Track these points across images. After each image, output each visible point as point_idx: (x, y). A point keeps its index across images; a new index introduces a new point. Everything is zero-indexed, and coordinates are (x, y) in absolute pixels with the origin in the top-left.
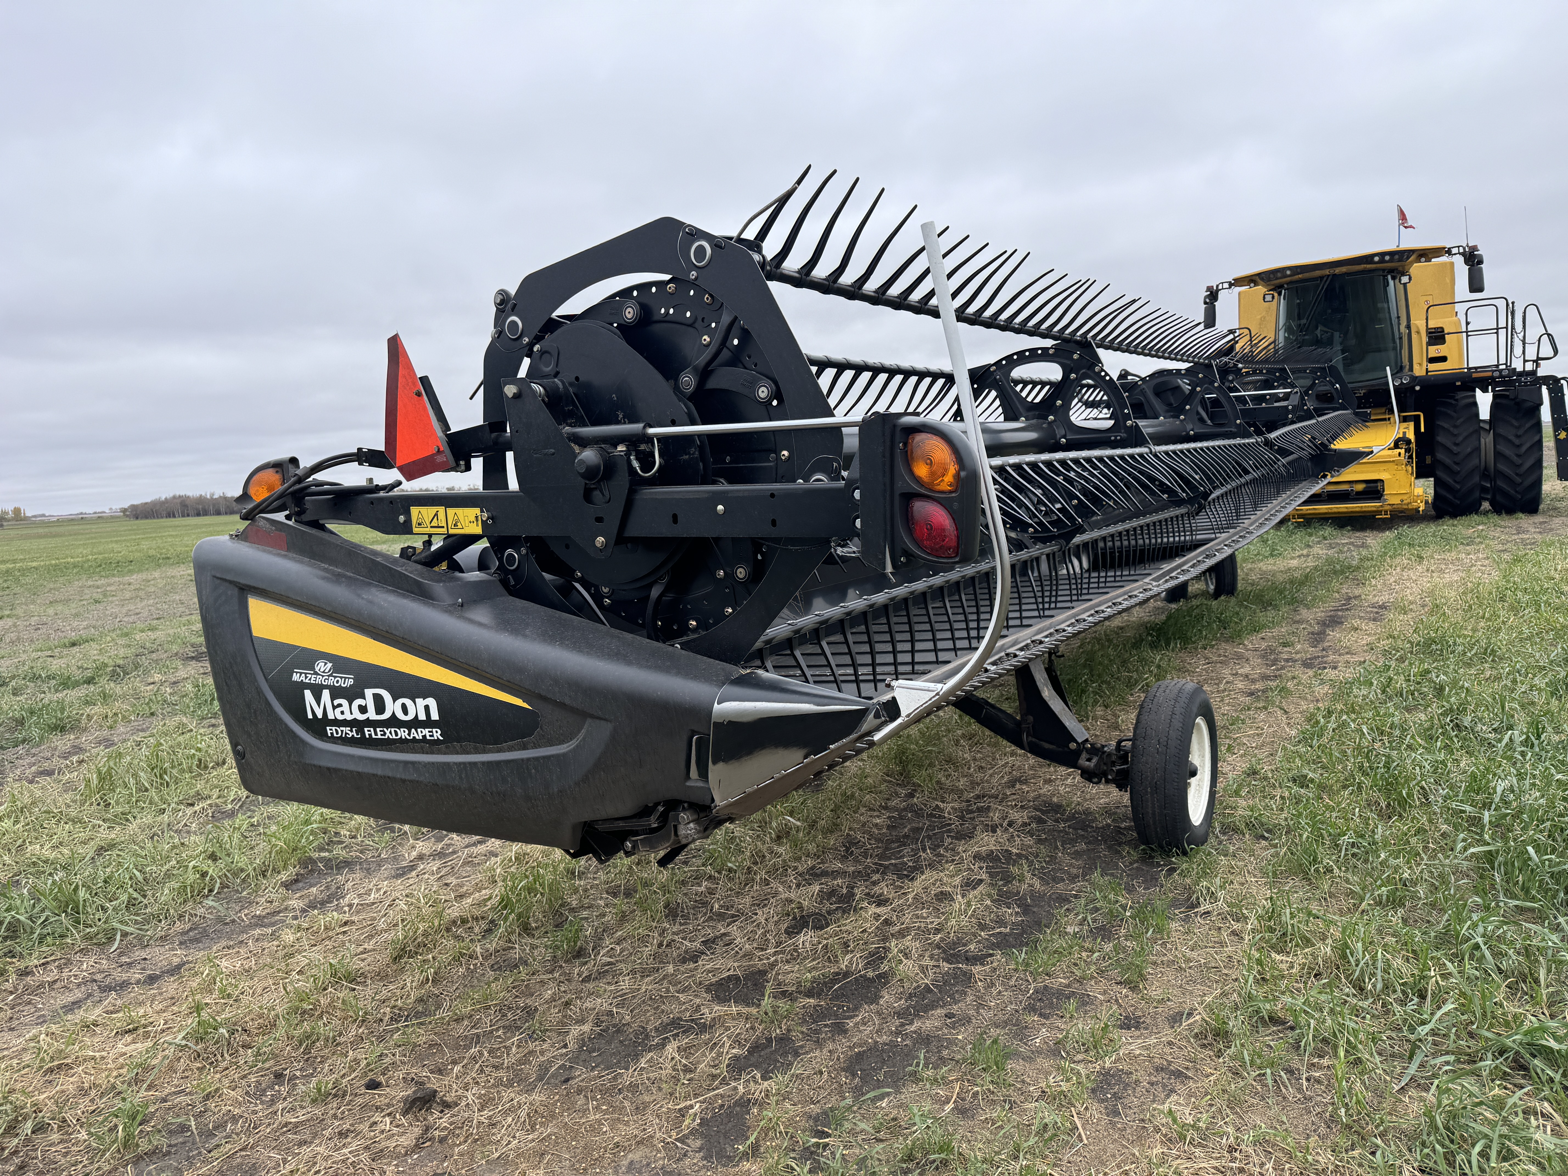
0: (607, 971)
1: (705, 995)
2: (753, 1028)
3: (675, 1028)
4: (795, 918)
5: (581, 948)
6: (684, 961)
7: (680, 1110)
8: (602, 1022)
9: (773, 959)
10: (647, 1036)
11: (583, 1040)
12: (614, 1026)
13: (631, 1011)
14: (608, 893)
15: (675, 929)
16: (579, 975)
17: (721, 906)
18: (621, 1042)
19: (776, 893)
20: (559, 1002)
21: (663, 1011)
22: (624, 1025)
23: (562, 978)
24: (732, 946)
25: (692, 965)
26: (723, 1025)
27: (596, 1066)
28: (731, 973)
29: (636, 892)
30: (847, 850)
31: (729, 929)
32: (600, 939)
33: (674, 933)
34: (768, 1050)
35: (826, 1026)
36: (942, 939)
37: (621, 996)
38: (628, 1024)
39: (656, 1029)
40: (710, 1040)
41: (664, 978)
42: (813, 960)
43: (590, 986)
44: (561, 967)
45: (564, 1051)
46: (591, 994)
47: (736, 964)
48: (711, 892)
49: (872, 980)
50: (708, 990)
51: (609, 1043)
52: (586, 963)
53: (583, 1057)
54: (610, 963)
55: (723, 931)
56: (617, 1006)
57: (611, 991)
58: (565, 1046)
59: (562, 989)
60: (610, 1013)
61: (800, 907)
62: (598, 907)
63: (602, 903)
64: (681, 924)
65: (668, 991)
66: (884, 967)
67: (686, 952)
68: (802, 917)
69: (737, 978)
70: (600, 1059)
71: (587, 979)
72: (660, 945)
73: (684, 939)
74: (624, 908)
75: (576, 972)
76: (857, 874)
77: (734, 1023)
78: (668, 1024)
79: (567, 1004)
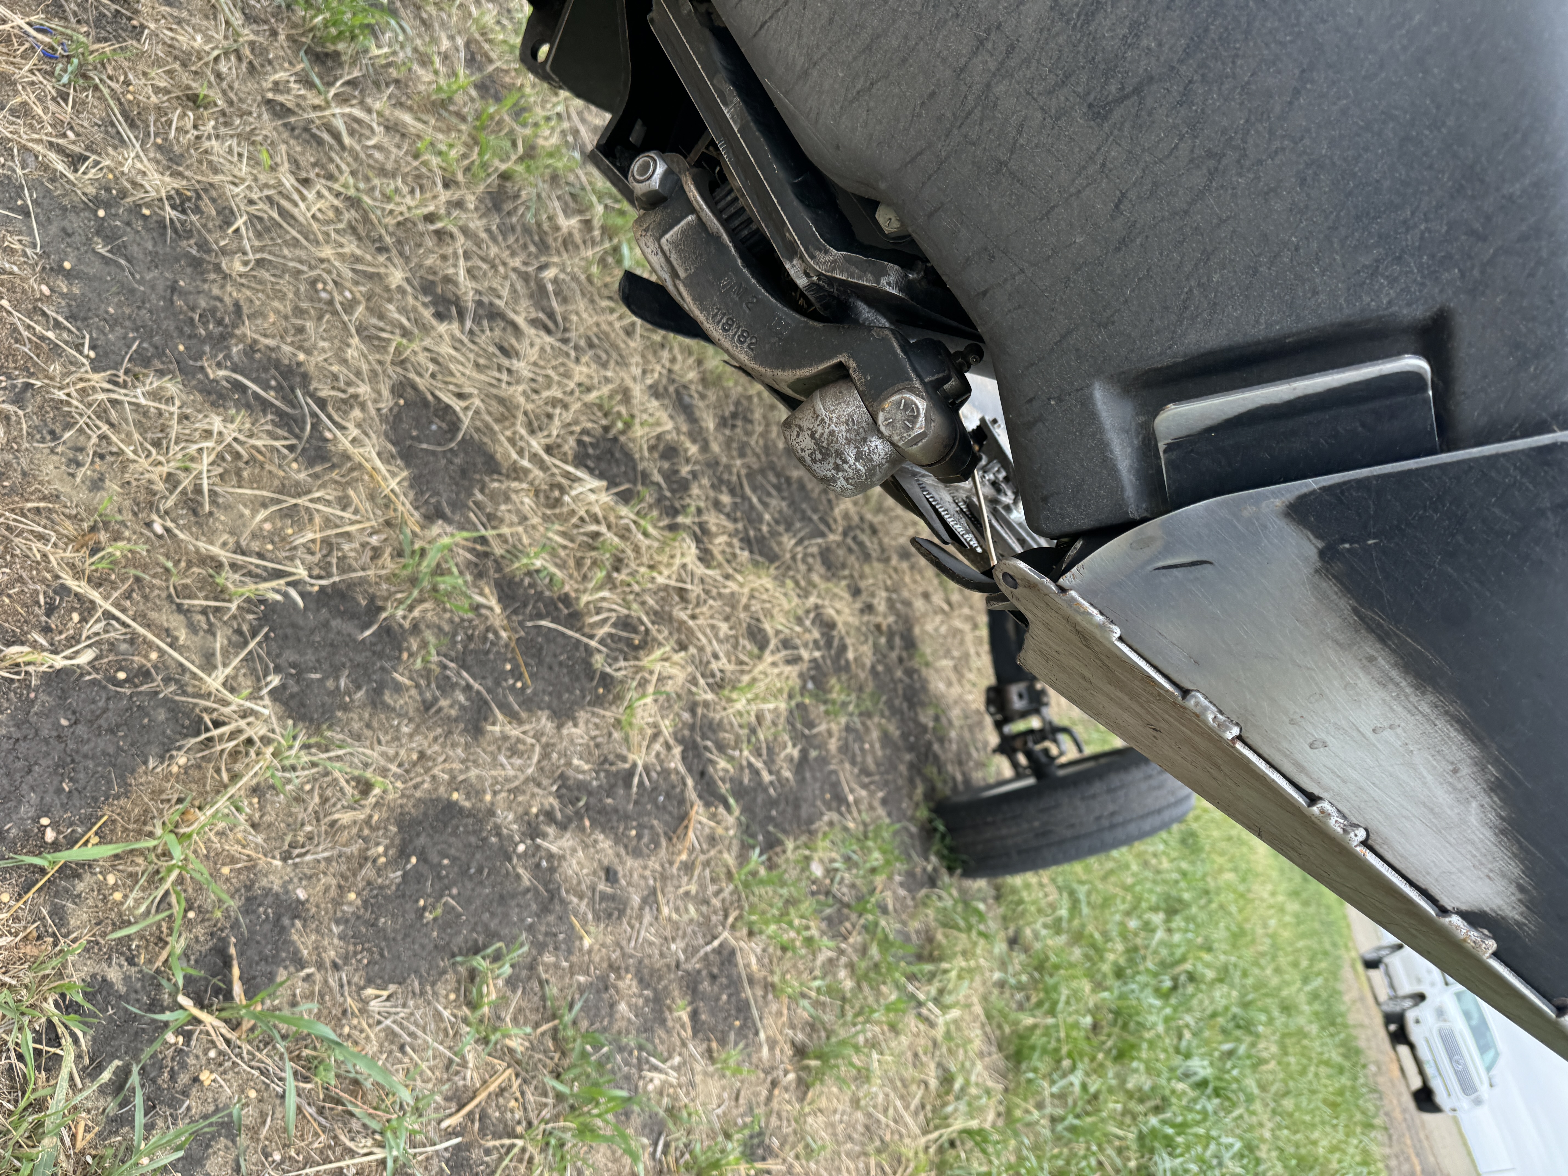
0: (320, 142)
1: (386, 393)
2: (376, 553)
3: (279, 389)
4: (606, 429)
5: (337, 54)
6: (427, 288)
7: (64, 590)
8: (197, 210)
9: (525, 463)
10: (221, 341)
11: (123, 193)
12: (203, 246)
13: (260, 263)
14: (467, 45)
15: (477, 224)
16: (277, 87)
17: (555, 281)
18: (173, 288)
19: (623, 362)
20: (186, 78)
21: (301, 330)
22: (218, 268)
23: (247, 51)
24: (506, 362)
25: (427, 314)
26: (344, 486)
27: (68, 275)
28: (457, 405)
29: (498, 99)
30: (734, 415)
31: (530, 331)
32: (377, 84)
33: (465, 231)
34: (348, 627)
35: (468, 687)
36: (706, 704)
37: (282, 212)
38: (226, 277)
39: (252, 348)
40: (300, 490)
41: (371, 277)
42: (564, 534)
43: (268, 126)
44: (274, 33)
45: (61, 167)
46: (248, 137)
47: (477, 402)
48: (568, 243)
49: (589, 671)
50: (398, 389)
51: (155, 261)
52: (310, 85)
53: (75, 222)
54: (337, 136)
55: (520, 320)
56: (254, 219)
57: (280, 184)
58: (75, 161)
59: (223, 67)
60: (227, 216)
61: (628, 426)
62: (434, 40)
63: (445, 44)
64: (488, 231)
65: (350, 307)
66: (620, 670)
67: (447, 280)
68: (615, 440)
69: (454, 425)
70: (94, 269)
71: (279, 111)
72: (430, 218)
73: (467, 256)
74: (459, 98)
75: (280, 76)
76: (713, 464)
77: (366, 506)
78: (277, 364)
79: (194, 101)
